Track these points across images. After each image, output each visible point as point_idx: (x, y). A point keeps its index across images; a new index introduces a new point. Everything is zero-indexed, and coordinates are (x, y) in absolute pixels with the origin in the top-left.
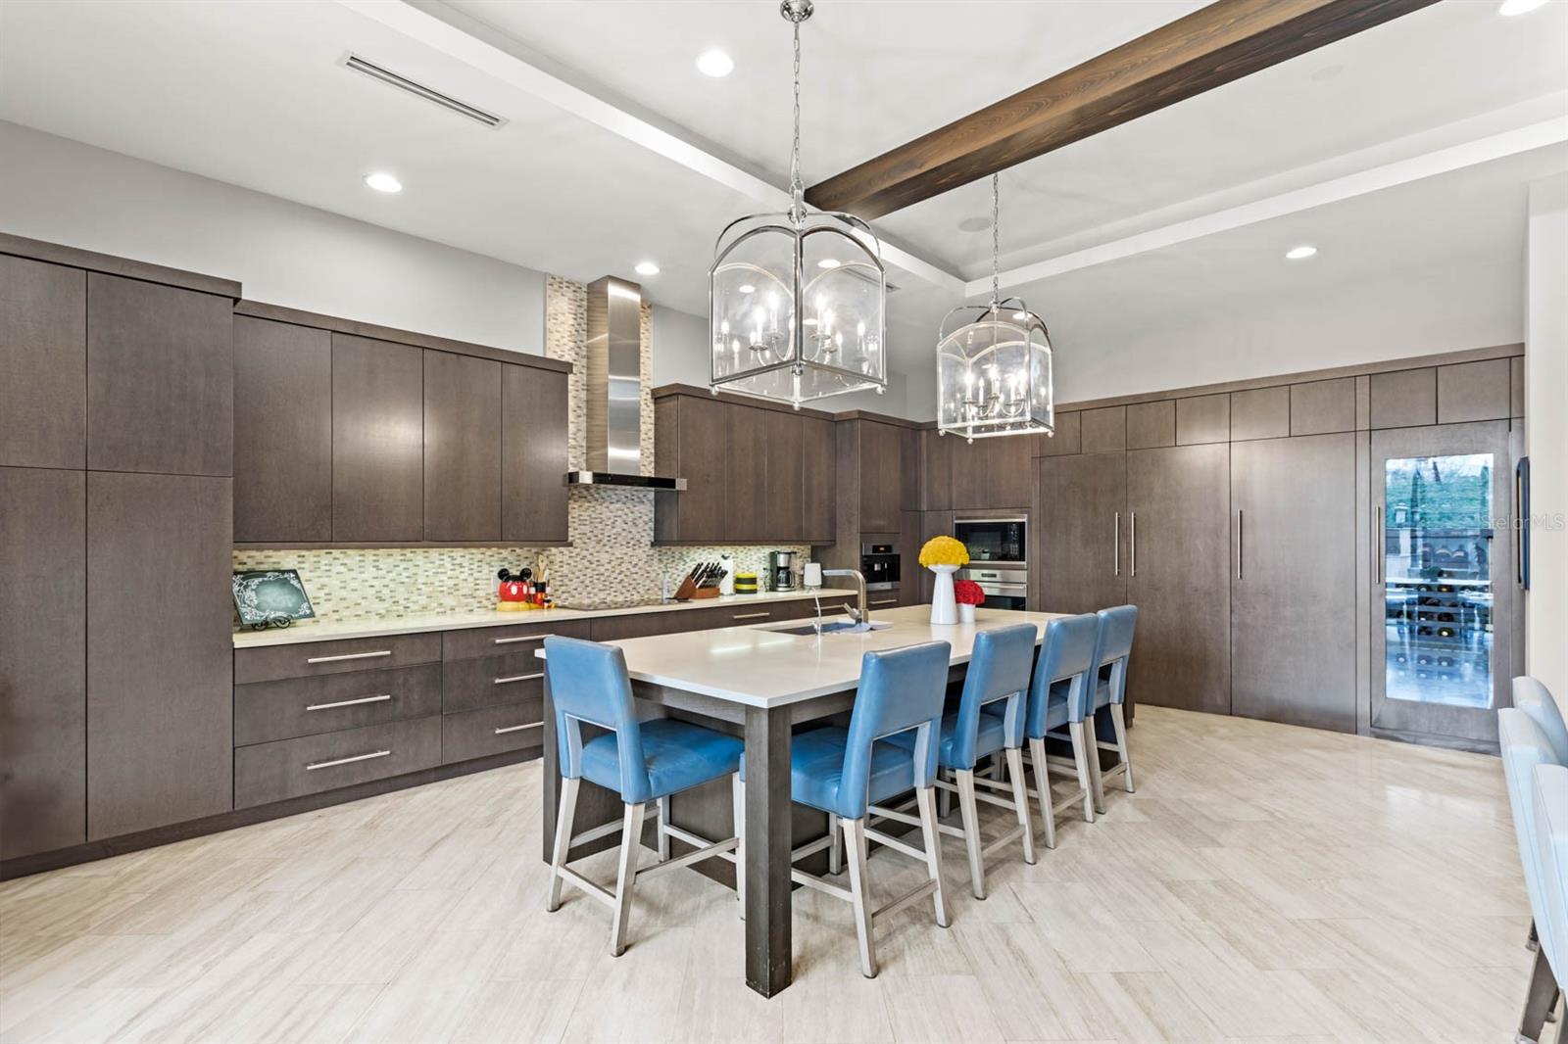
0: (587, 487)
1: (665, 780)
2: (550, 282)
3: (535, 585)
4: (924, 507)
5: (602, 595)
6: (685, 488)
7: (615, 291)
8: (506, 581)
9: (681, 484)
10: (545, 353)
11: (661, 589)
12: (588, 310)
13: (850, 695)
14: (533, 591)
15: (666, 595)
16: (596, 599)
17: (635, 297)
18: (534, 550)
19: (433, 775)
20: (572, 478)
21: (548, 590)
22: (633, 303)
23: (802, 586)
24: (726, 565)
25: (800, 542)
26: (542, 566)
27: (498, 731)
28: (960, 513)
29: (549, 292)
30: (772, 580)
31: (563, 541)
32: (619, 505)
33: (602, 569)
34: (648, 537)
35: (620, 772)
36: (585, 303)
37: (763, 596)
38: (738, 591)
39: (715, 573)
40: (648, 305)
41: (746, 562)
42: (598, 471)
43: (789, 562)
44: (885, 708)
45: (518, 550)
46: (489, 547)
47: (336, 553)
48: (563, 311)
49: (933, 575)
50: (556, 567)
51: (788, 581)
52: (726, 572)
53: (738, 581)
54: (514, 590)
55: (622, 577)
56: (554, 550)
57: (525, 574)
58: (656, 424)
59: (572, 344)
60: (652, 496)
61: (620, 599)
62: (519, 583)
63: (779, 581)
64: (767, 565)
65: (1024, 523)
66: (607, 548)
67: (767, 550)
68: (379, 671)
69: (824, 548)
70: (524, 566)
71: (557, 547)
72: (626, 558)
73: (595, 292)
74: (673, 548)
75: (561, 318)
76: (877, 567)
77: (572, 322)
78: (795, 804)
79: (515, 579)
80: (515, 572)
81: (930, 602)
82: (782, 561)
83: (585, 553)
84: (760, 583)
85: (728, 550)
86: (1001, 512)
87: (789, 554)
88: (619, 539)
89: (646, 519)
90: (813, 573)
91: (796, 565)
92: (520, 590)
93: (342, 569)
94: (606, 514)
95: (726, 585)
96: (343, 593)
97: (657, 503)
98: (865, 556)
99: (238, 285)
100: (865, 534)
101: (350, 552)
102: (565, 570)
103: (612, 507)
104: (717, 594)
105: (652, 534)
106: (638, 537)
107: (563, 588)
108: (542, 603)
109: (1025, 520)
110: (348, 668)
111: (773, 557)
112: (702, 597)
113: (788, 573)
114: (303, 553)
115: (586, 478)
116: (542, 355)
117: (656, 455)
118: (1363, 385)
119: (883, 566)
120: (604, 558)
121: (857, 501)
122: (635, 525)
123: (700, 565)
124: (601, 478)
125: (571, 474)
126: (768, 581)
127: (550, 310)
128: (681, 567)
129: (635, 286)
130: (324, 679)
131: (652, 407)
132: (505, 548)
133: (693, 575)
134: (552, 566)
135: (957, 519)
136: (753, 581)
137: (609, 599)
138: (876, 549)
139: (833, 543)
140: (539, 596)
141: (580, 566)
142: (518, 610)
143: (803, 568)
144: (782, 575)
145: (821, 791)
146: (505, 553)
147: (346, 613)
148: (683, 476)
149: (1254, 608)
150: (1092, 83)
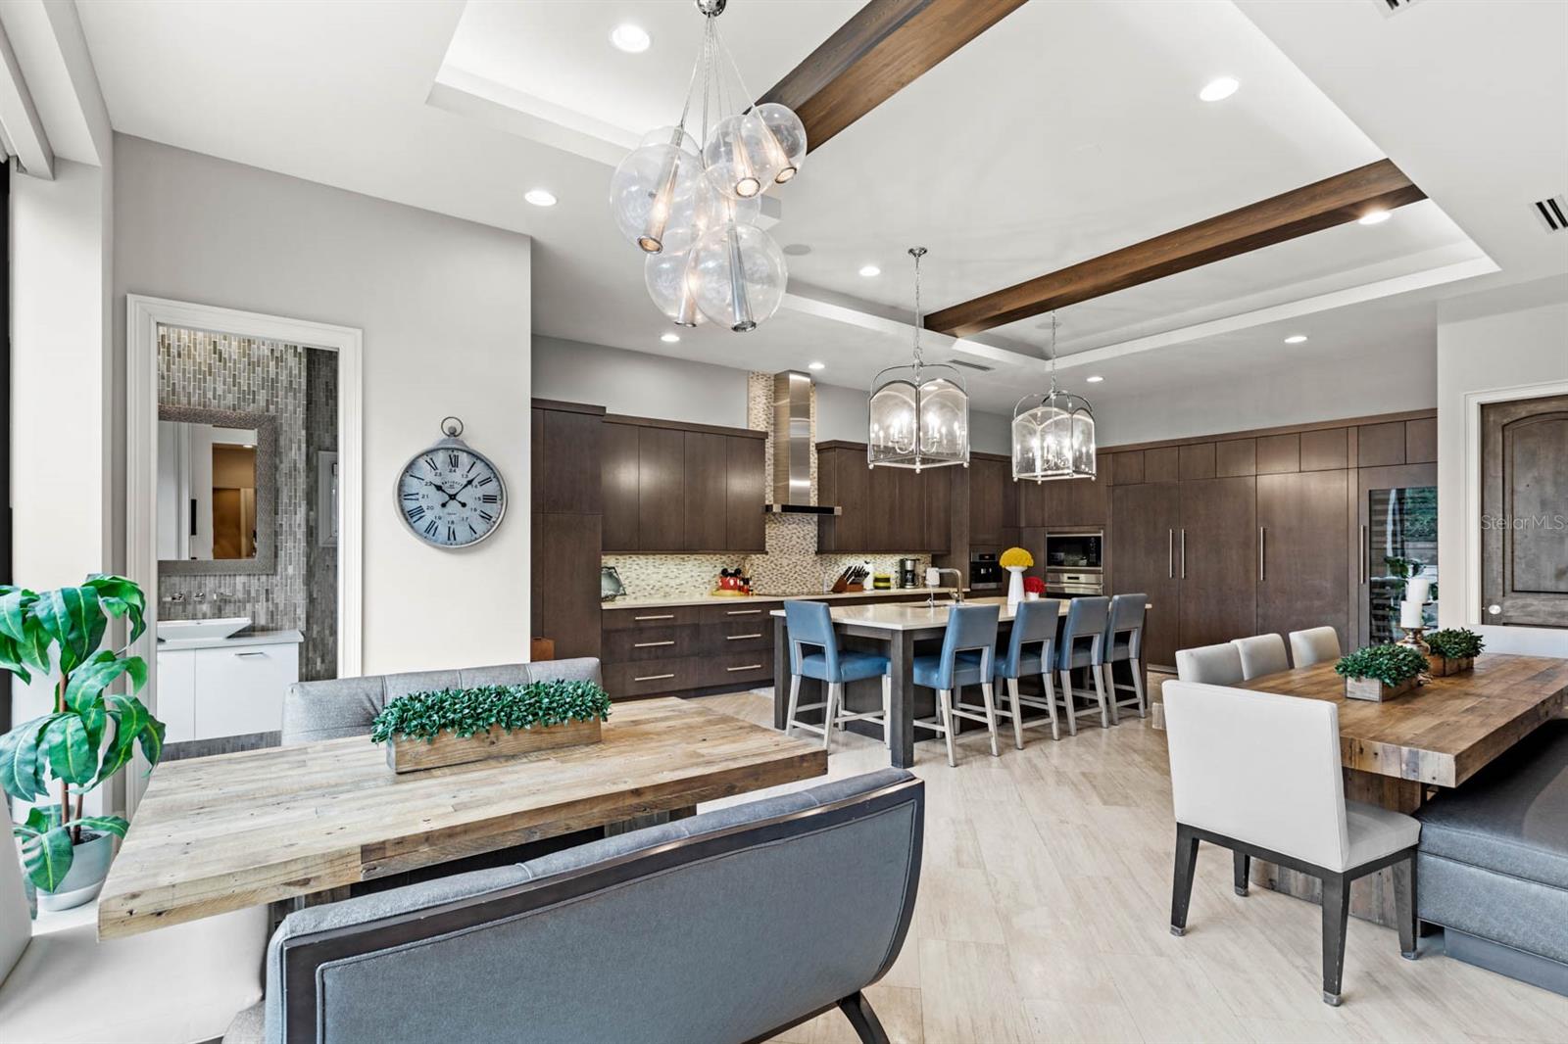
0: (774, 514)
1: (849, 673)
2: (749, 375)
3: (743, 579)
4: (1023, 524)
5: (783, 588)
6: (840, 514)
7: (793, 377)
8: (727, 576)
9: (838, 510)
10: (748, 426)
11: (822, 585)
12: (774, 393)
13: (943, 630)
14: (742, 583)
15: (826, 589)
16: (780, 591)
17: (808, 380)
18: (742, 556)
19: (693, 693)
20: (769, 508)
21: (751, 583)
22: (807, 383)
23: (925, 586)
24: (868, 568)
25: (922, 551)
26: (747, 567)
27: (730, 669)
28: (1051, 530)
29: (751, 383)
30: (901, 580)
31: (761, 549)
32: (794, 526)
33: (783, 570)
34: (814, 548)
35: (826, 669)
36: (773, 387)
37: (894, 591)
38: (876, 588)
39: (860, 574)
40: (815, 384)
41: (884, 566)
42: (784, 504)
43: (914, 566)
44: (961, 634)
45: (732, 557)
46: (715, 554)
47: (634, 557)
48: (759, 393)
49: (1009, 573)
50: (755, 568)
51: (913, 581)
52: (868, 573)
53: (877, 580)
54: (732, 582)
55: (796, 575)
56: (753, 556)
57: (738, 572)
58: (819, 468)
59: (765, 417)
60: (816, 519)
61: (795, 591)
62: (734, 577)
63: (906, 581)
64: (898, 569)
65: (1100, 537)
66: (787, 556)
67: (898, 558)
68: (668, 627)
69: (942, 556)
70: (735, 568)
71: (755, 554)
72: (799, 562)
73: (779, 381)
74: (831, 556)
75: (758, 399)
76: (982, 571)
77: (765, 401)
78: (915, 685)
79: (731, 575)
80: (731, 571)
81: (1006, 595)
82: (909, 566)
83: (772, 558)
84: (893, 582)
85: (869, 558)
86: (1082, 529)
87: (914, 560)
88: (795, 549)
89: (812, 535)
90: (933, 576)
91: (920, 569)
92: (735, 583)
93: (637, 567)
94: (786, 531)
95: (868, 583)
96: (637, 582)
97: (820, 524)
98: (974, 563)
99: (604, 408)
100: (973, 546)
101: (641, 557)
102: (760, 570)
103: (790, 527)
104: (862, 589)
105: (816, 545)
106: (807, 548)
107: (759, 583)
108: (747, 592)
109: (1101, 535)
110: (653, 624)
111: (902, 563)
112: (851, 591)
113: (914, 575)
114: (618, 557)
115: (777, 508)
116: (746, 428)
117: (819, 490)
118: (1353, 432)
119: (987, 571)
120: (785, 562)
121: (967, 521)
122: (805, 539)
123: (850, 568)
124: (786, 509)
125: (767, 506)
126: (898, 581)
127: (752, 395)
128: (836, 570)
129: (807, 375)
130: (641, 630)
131: (816, 456)
132: (724, 555)
133: (845, 575)
134: (754, 566)
135: (1049, 533)
136: (887, 580)
137: (788, 590)
138: (982, 557)
139: (949, 552)
140: (746, 587)
141: (770, 568)
142: (734, 596)
143: (925, 572)
144: (909, 576)
145: (928, 678)
146: (724, 558)
147: (638, 594)
148: (838, 505)
149: (1274, 602)
150: (1101, 270)
